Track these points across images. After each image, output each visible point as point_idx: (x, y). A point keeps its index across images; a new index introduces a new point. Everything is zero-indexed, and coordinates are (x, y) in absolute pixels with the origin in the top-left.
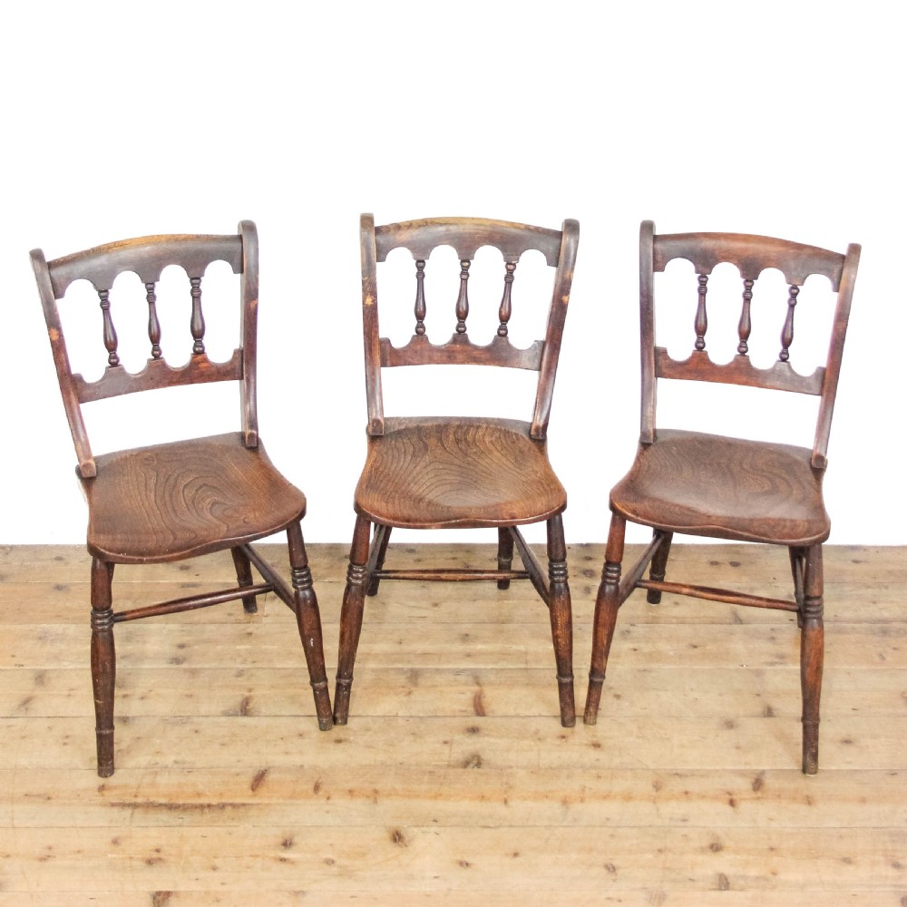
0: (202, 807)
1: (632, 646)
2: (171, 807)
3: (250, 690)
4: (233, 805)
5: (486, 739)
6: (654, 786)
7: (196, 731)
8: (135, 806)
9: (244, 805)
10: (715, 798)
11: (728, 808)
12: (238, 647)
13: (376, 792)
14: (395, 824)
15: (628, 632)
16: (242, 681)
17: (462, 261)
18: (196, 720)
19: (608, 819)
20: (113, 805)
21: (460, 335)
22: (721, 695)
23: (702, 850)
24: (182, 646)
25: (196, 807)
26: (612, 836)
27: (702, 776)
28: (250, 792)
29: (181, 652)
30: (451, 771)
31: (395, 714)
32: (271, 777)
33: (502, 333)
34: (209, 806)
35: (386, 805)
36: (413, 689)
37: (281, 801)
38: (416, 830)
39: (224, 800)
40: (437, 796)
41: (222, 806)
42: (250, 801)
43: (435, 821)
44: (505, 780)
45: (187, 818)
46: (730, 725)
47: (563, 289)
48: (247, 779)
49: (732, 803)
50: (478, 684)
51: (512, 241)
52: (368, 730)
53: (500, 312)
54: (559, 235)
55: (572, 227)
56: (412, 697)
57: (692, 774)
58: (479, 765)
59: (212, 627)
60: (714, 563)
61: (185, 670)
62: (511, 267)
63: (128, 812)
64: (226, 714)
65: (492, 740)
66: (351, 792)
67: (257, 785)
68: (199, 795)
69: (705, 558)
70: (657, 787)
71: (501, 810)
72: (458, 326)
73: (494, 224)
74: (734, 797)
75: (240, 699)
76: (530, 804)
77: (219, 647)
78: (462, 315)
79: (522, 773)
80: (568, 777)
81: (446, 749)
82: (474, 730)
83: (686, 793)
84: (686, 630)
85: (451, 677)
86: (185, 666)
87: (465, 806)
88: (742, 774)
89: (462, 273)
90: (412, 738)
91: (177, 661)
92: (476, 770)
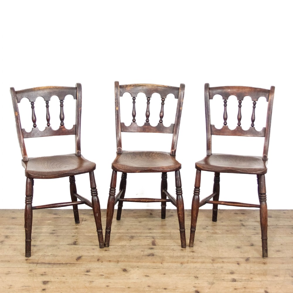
2: (49, 264)
4: (70, 264)
6: (212, 260)
8: (38, 263)
9: (74, 263)
10: (233, 263)
13: (118, 261)
14: (124, 267)
17: (148, 98)
20: (30, 263)
21: (147, 123)
25: (58, 264)
27: (228, 258)
33: (161, 122)
34: (62, 264)
35: (121, 264)
37: (86, 262)
38: (131, 269)
39: (67, 262)
40: (138, 262)
43: (138, 267)
45: (55, 266)
47: (180, 105)
55: (183, 86)
57: (225, 258)
62: (163, 100)
63: (35, 266)
66: (109, 261)
71: (160, 265)
72: (147, 120)
74: (239, 263)
76: (170, 264)
78: (148, 116)
79: (167, 257)
80: (183, 258)
83: (223, 262)
87: (148, 264)
88: (242, 258)
89: (147, 102)
92: (152, 257)
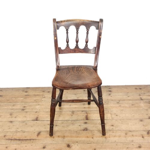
0: (26, 140)
1: (119, 105)
2: (19, 140)
3: (38, 115)
4: (33, 139)
5: (88, 125)
6: (125, 134)
7: (26, 124)
8: (11, 140)
9: (35, 139)
10: (139, 136)
11: (142, 138)
12: (36, 107)
13: (64, 136)
14: (68, 143)
15: (118, 102)
16: (36, 114)
17: (77, 29)
18: (26, 121)
19: (115, 141)
20: (7, 140)
21: (77, 46)
22: (139, 114)
23: (137, 148)
25: (25, 140)
26: (116, 145)
27: (136, 131)
28: (37, 137)
29: (24, 108)
30: (81, 131)
31: (69, 120)
32: (41, 133)
33: (86, 46)
34: (28, 139)
35: (66, 139)
36: (73, 115)
37: (43, 138)
38: (73, 144)
39: (31, 138)
40: (77, 137)
41: (30, 140)
42: (37, 138)
43: (77, 142)
44: (92, 133)
45: (23, 142)
46: (141, 121)
47: (100, 34)
48: (36, 134)
49: (143, 137)
50: (87, 113)
51: (88, 24)
52: (63, 123)
53: (86, 41)
54: (98, 22)
55: (101, 20)
56: (73, 116)
57: (134, 131)
58: (87, 130)
59: (31, 103)
60: (136, 89)
62: (88, 30)
63: (10, 141)
64: (33, 120)
66: (59, 136)
67: (38, 135)
68: (26, 137)
69: (134, 88)
70: (126, 134)
71: (92, 140)
72: (76, 44)
73: (84, 20)
74: (143, 136)
75: (36, 117)
76: (98, 138)
77: (32, 107)
78: (77, 42)
79: (96, 132)
80: (106, 132)
81: (80, 127)
82: (86, 123)
83: (133, 135)
84: (131, 102)
85: (81, 112)
87: (83, 139)
88: (145, 131)
89: (77, 32)
90: (72, 125)
91: (23, 110)
92: (86, 131)
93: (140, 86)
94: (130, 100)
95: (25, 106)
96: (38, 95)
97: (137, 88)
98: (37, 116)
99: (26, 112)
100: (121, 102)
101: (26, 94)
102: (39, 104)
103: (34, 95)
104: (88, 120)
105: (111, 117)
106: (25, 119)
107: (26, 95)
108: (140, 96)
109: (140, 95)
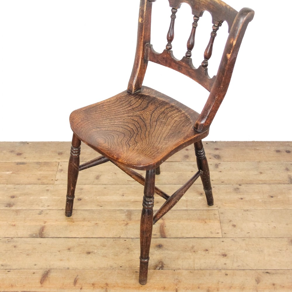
1: (240, 196)
3: (45, 222)
5: (166, 251)
6: (256, 281)
7: (15, 247)
10: (290, 288)
12: (41, 197)
13: (107, 284)
15: (238, 189)
16: (41, 217)
18: (15, 239)
22: (287, 224)
24: (13, 197)
27: (281, 274)
28: (39, 285)
29: (13, 200)
31: (119, 237)
32: (52, 275)
36: (129, 222)
37: (55, 290)
39: (25, 290)
42: (39, 291)
44: (176, 277)
48: (38, 276)
50: (162, 219)
52: (104, 246)
56: (128, 227)
58: (162, 267)
59: (29, 186)
60: (278, 151)
61: (13, 210)
64: (32, 236)
65: (169, 252)
66: (93, 284)
67: (44, 280)
68: (12, 286)
69: (273, 148)
70: (258, 281)
75: (39, 228)
77: (32, 198)
79: (185, 272)
80: (210, 275)
82: (160, 246)
83: (274, 285)
84: (266, 188)
86: (13, 208)
90: (127, 251)
91: (10, 205)
92: (161, 270)
93: (289, 145)
94: (265, 183)
95: (15, 193)
96: (46, 164)
97: (281, 148)
98: (42, 224)
99: (17, 212)
100: (243, 187)
101: (19, 160)
102: (48, 190)
103: (38, 163)
104: (165, 237)
105: (220, 231)
106: (12, 233)
107: (18, 164)
108: (289, 173)
109: (287, 169)
